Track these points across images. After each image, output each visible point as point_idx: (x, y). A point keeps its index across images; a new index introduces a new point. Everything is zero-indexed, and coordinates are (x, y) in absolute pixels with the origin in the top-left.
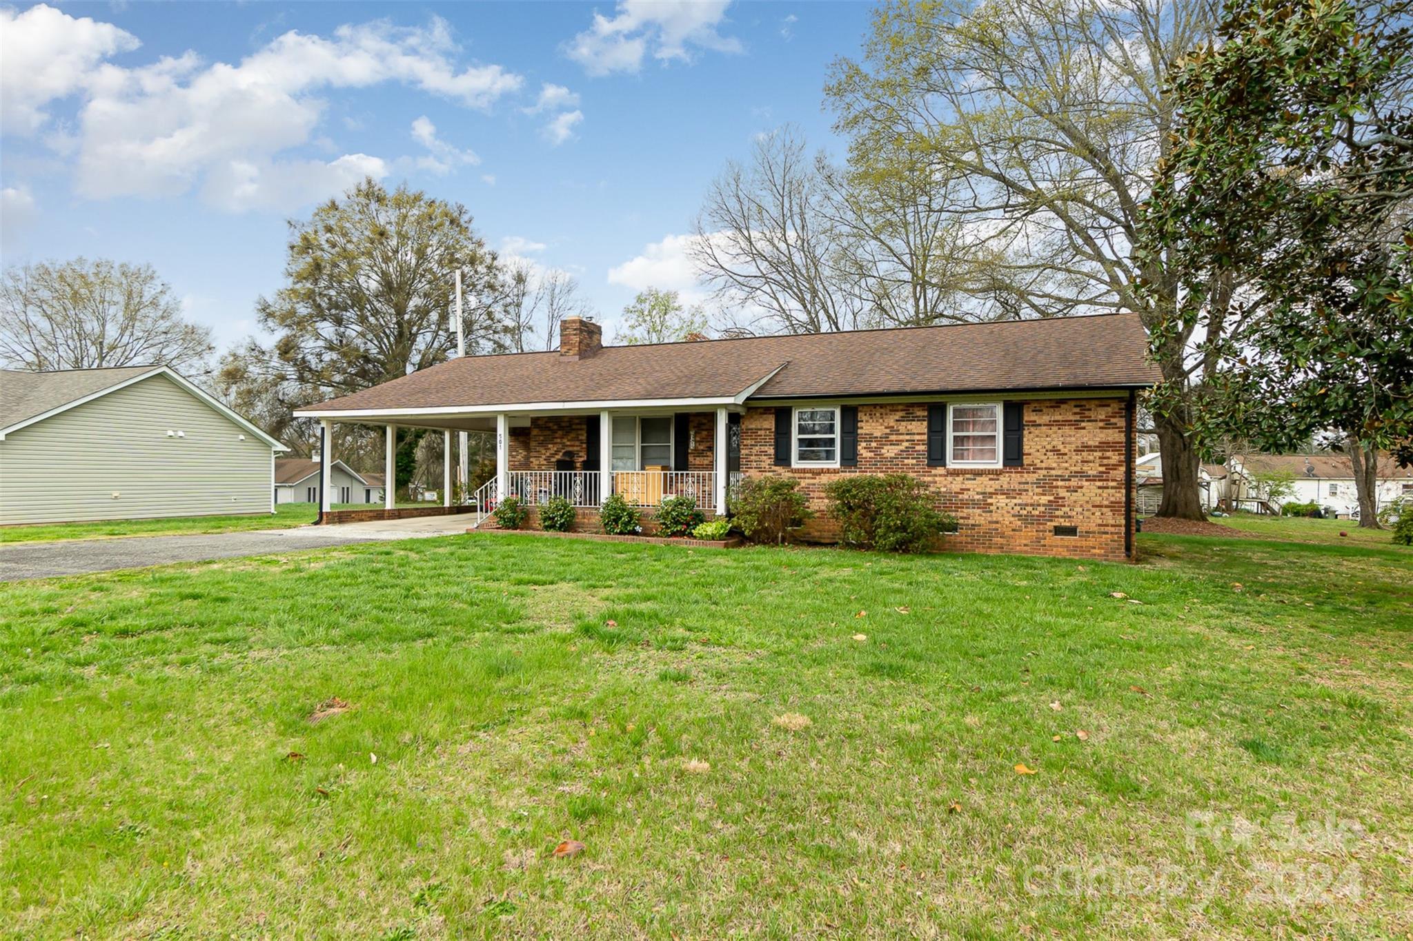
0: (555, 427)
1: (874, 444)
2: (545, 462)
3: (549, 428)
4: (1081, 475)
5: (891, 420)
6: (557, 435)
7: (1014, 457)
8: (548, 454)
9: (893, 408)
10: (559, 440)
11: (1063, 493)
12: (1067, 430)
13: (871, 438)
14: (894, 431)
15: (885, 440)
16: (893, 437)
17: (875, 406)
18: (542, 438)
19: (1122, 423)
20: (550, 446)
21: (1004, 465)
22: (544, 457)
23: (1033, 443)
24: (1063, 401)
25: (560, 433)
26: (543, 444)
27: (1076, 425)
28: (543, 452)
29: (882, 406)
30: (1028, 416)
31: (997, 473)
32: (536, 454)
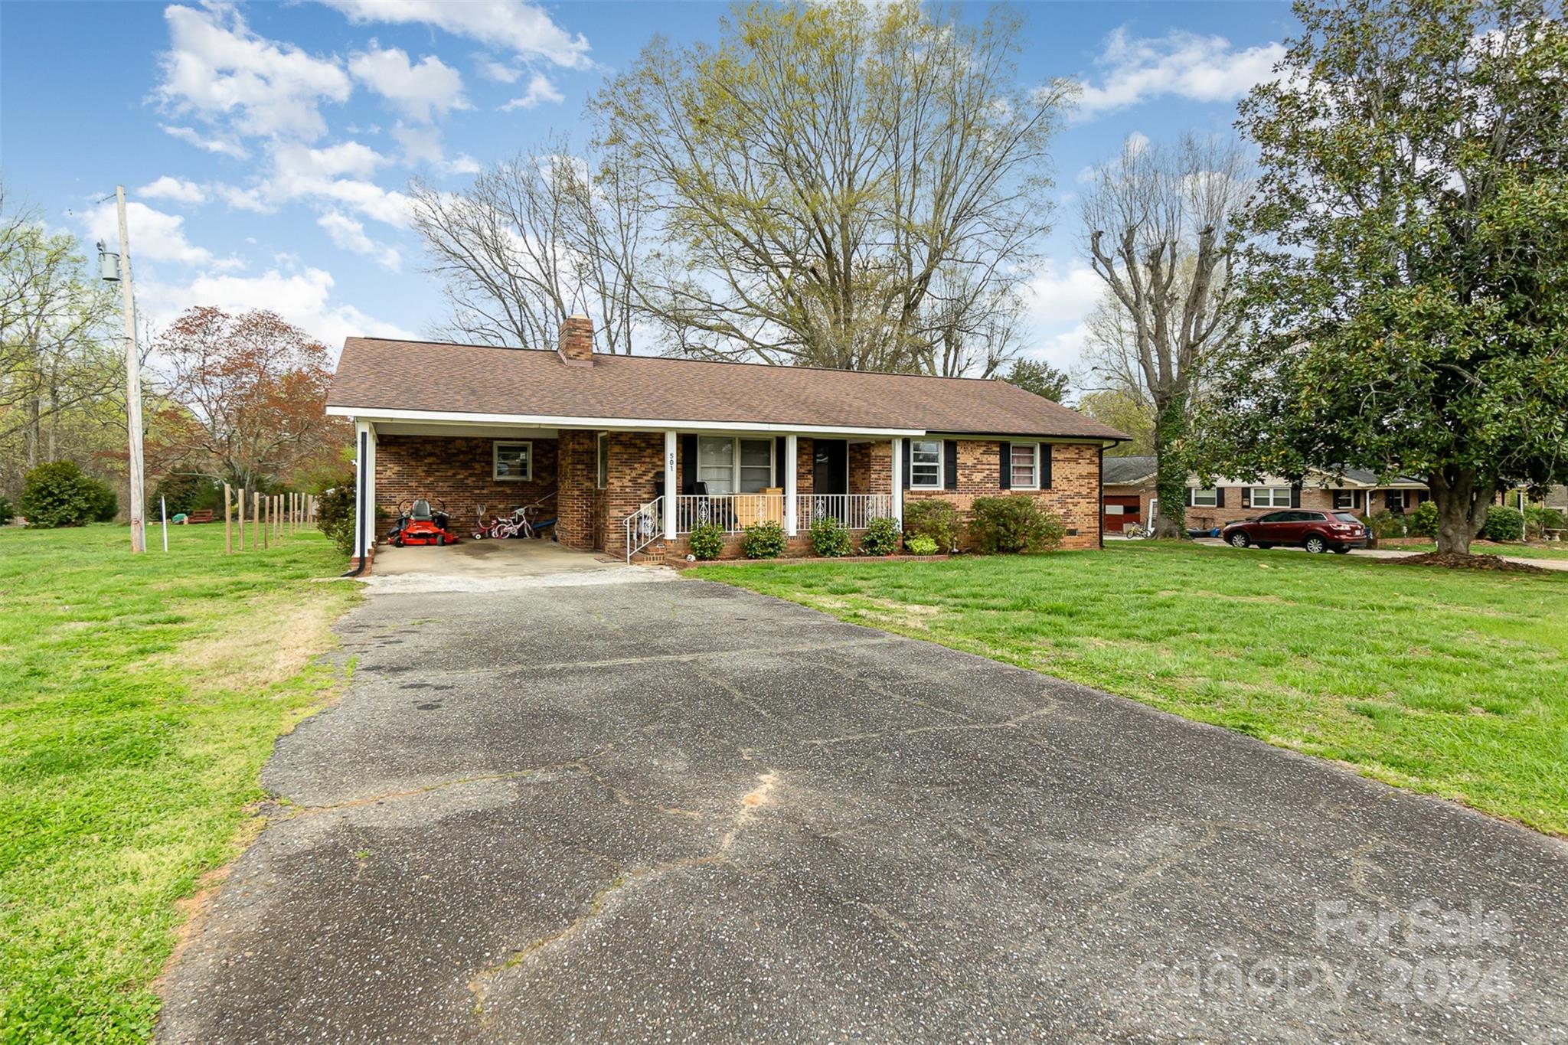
0: (643, 445)
1: (967, 472)
2: (630, 484)
3: (635, 446)
4: (1079, 494)
5: (978, 453)
6: (645, 454)
7: (1046, 483)
8: (634, 475)
9: (979, 444)
10: (648, 460)
11: (1071, 507)
12: (1073, 464)
13: (965, 467)
14: (980, 462)
15: (974, 469)
16: (979, 467)
17: (967, 441)
18: (625, 456)
19: (1097, 460)
20: (636, 465)
21: (1042, 488)
22: (628, 477)
23: (1057, 472)
24: (1070, 445)
25: (649, 451)
26: (628, 463)
27: (1076, 460)
28: (628, 472)
29: (972, 442)
30: (1054, 454)
31: (1038, 494)
32: (618, 474)
